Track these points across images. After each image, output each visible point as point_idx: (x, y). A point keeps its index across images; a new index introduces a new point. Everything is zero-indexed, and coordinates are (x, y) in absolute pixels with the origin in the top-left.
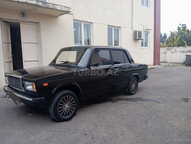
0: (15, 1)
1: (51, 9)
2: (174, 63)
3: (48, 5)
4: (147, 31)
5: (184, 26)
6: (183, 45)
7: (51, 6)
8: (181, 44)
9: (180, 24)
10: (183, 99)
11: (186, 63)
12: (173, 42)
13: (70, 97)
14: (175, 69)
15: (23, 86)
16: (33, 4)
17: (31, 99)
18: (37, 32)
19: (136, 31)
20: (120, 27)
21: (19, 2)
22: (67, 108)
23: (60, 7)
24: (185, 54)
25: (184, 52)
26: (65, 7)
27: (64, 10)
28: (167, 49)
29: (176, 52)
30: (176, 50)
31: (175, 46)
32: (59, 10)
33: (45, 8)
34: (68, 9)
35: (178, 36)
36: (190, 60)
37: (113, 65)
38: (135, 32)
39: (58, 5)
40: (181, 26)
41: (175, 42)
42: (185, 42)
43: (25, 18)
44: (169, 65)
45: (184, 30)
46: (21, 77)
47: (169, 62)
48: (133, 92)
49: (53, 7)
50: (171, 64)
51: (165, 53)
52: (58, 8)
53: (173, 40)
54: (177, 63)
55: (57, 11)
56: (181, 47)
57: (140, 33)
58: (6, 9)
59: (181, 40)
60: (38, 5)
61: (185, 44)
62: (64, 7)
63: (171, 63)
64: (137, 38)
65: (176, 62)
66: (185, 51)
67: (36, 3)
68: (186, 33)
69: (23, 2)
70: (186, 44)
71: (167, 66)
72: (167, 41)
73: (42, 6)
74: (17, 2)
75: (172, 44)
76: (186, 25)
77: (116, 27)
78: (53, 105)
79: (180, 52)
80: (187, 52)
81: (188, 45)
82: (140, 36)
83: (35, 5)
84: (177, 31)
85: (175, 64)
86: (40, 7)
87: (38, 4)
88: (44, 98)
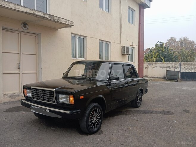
0: (24, 12)
1: (56, 22)
2: (154, 77)
3: (54, 18)
4: (133, 47)
5: (161, 43)
6: (161, 61)
7: (57, 19)
8: (159, 60)
9: (158, 42)
10: (184, 111)
11: (166, 78)
12: (152, 58)
13: (98, 110)
14: (158, 83)
15: (56, 99)
16: (41, 16)
17: (69, 112)
18: (37, 43)
19: (125, 46)
20: (110, 42)
21: (28, 13)
23: (65, 20)
24: (165, 69)
25: (163, 67)
26: (69, 21)
27: (67, 23)
28: (149, 64)
29: (157, 67)
30: (156, 66)
31: (153, 62)
32: (64, 24)
33: (50, 20)
34: (71, 23)
35: (156, 52)
36: (170, 75)
37: (126, 79)
38: (123, 48)
39: (63, 19)
40: (159, 43)
41: (153, 58)
42: (162, 58)
43: (26, 28)
44: (151, 80)
45: (161, 47)
46: (55, 90)
47: (150, 76)
48: (139, 105)
49: (58, 20)
50: (153, 79)
51: (146, 68)
52: (63, 21)
53: (152, 56)
54: (158, 78)
55: (61, 24)
56: (159, 63)
57: (128, 48)
58: (8, 18)
59: (159, 56)
60: (45, 18)
61: (162, 60)
62: (67, 21)
63: (152, 77)
64: (125, 53)
65: (157, 76)
66: (165, 67)
67: (44, 15)
68: (164, 50)
69: (31, 14)
70: (164, 60)
71: (150, 81)
72: (146, 57)
73: (48, 19)
74: (26, 12)
75: (151, 60)
76: (163, 42)
77: (106, 41)
78: (86, 117)
79: (160, 67)
80: (166, 68)
81: (165, 61)
82: (128, 52)
83: (42, 17)
84: (155, 47)
85: (156, 79)
86: (45, 19)
87: (45, 16)
88: (80, 110)
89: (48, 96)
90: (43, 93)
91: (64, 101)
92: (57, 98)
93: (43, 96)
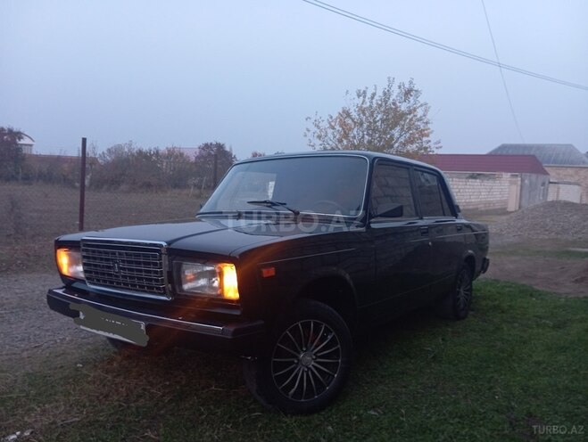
15: (171, 280)
22: (309, 369)
88: (262, 322)
89: (141, 271)
90: (123, 261)
91: (202, 287)
92: (175, 279)
93: (124, 269)
